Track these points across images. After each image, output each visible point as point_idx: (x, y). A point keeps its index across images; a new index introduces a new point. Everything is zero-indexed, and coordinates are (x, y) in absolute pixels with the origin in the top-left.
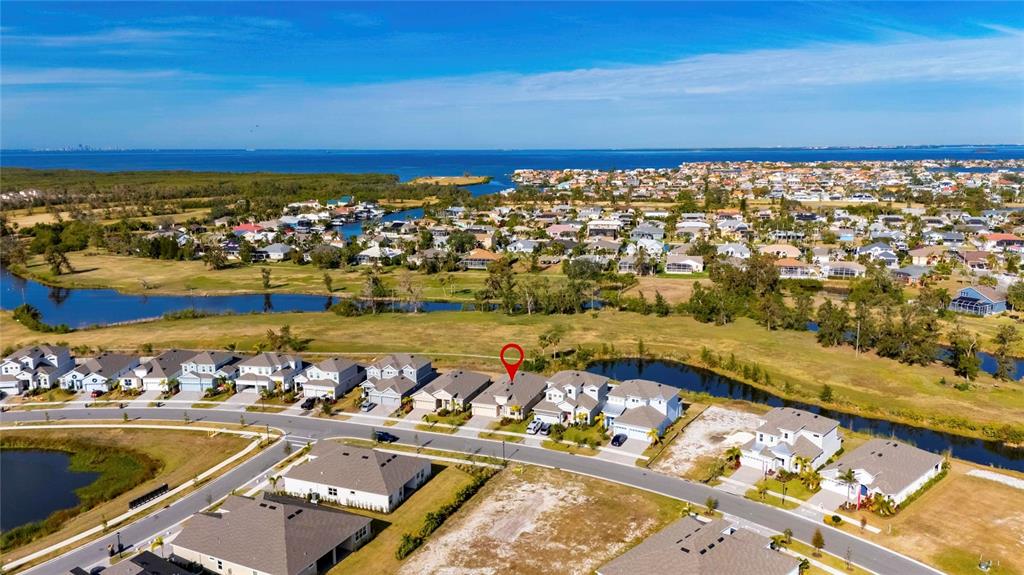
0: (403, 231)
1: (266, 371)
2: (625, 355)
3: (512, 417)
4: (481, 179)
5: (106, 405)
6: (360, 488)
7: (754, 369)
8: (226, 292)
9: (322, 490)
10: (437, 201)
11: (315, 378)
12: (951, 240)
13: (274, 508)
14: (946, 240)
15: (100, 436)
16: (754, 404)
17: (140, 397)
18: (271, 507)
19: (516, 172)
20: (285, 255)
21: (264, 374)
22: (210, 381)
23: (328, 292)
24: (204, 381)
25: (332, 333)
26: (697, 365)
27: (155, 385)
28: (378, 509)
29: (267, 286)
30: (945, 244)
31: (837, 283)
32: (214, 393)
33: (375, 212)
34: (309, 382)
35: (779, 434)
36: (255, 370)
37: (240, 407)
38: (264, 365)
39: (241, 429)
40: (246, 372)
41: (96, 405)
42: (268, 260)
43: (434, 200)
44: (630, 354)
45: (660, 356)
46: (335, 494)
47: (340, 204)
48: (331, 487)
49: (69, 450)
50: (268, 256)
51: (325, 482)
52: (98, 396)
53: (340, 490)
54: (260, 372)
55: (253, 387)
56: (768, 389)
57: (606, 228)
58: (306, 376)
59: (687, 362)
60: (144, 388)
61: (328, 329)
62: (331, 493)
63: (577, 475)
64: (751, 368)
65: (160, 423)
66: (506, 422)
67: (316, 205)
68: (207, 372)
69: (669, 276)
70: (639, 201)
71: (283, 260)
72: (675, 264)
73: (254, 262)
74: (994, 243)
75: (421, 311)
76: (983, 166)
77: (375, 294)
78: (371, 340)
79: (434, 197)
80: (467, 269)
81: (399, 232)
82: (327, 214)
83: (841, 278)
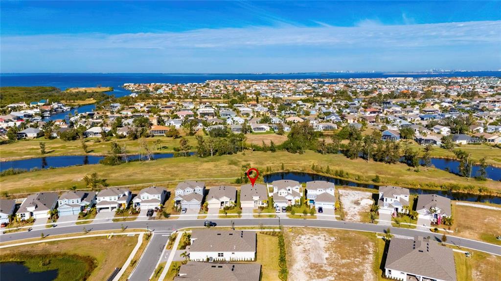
0: (95, 118)
1: (114, 198)
2: (276, 172)
3: (263, 206)
4: (108, 89)
5: (16, 230)
6: (237, 250)
7: (340, 172)
8: (18, 158)
9: (214, 255)
10: (95, 101)
11: (146, 199)
12: (353, 112)
13: (221, 267)
14: (351, 112)
15: (35, 249)
16: (351, 187)
17: (34, 223)
18: (219, 267)
19: (125, 84)
20: (38, 134)
21: (113, 200)
22: (79, 208)
23: (85, 153)
24: (75, 209)
25: (113, 175)
26: (311, 172)
27: (42, 215)
28: (249, 259)
29: (44, 152)
30: (351, 114)
31: (328, 132)
32: (83, 215)
33: (65, 108)
34: (143, 202)
35: (394, 197)
36: (107, 199)
37: (108, 220)
38: (113, 195)
39: (123, 231)
40: (101, 201)
41: (10, 231)
42: (26, 138)
43: (92, 101)
44: (278, 170)
45: (291, 170)
46: (222, 256)
47: (39, 104)
48: (219, 252)
49: (19, 260)
50: (26, 136)
51: (216, 251)
52: (5, 226)
53: (225, 253)
54: (111, 200)
55: (108, 208)
56: (349, 179)
57: (208, 112)
58: (140, 198)
59: (305, 172)
60: (34, 217)
61: (111, 173)
62: (219, 256)
63: (318, 228)
64: (339, 171)
65: (67, 236)
66: (262, 208)
67: (24, 105)
68: (75, 203)
69: (256, 134)
70: (205, 99)
71: (37, 137)
72: (258, 128)
73: (18, 139)
74: (369, 112)
75: (152, 159)
76: (330, 81)
77: (115, 152)
78: (140, 177)
79: (92, 99)
80: (153, 136)
81: (92, 118)
82: (38, 110)
83: (329, 130)
